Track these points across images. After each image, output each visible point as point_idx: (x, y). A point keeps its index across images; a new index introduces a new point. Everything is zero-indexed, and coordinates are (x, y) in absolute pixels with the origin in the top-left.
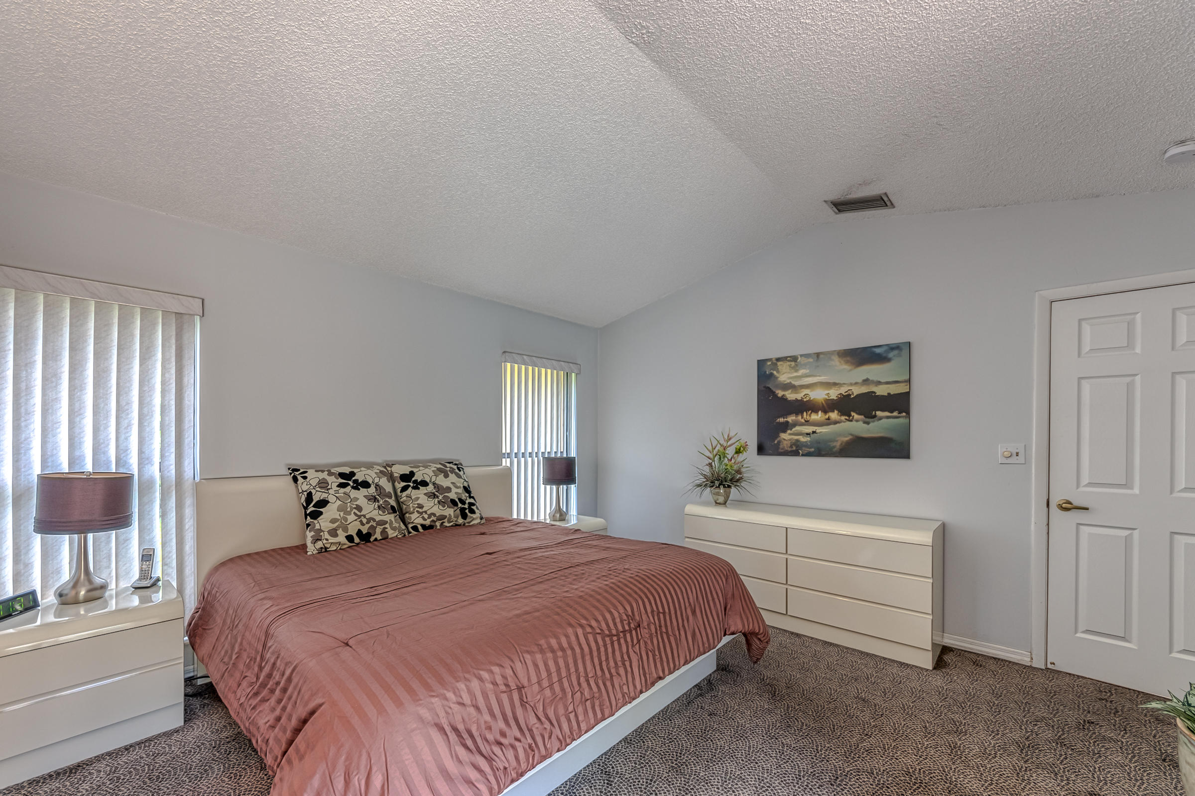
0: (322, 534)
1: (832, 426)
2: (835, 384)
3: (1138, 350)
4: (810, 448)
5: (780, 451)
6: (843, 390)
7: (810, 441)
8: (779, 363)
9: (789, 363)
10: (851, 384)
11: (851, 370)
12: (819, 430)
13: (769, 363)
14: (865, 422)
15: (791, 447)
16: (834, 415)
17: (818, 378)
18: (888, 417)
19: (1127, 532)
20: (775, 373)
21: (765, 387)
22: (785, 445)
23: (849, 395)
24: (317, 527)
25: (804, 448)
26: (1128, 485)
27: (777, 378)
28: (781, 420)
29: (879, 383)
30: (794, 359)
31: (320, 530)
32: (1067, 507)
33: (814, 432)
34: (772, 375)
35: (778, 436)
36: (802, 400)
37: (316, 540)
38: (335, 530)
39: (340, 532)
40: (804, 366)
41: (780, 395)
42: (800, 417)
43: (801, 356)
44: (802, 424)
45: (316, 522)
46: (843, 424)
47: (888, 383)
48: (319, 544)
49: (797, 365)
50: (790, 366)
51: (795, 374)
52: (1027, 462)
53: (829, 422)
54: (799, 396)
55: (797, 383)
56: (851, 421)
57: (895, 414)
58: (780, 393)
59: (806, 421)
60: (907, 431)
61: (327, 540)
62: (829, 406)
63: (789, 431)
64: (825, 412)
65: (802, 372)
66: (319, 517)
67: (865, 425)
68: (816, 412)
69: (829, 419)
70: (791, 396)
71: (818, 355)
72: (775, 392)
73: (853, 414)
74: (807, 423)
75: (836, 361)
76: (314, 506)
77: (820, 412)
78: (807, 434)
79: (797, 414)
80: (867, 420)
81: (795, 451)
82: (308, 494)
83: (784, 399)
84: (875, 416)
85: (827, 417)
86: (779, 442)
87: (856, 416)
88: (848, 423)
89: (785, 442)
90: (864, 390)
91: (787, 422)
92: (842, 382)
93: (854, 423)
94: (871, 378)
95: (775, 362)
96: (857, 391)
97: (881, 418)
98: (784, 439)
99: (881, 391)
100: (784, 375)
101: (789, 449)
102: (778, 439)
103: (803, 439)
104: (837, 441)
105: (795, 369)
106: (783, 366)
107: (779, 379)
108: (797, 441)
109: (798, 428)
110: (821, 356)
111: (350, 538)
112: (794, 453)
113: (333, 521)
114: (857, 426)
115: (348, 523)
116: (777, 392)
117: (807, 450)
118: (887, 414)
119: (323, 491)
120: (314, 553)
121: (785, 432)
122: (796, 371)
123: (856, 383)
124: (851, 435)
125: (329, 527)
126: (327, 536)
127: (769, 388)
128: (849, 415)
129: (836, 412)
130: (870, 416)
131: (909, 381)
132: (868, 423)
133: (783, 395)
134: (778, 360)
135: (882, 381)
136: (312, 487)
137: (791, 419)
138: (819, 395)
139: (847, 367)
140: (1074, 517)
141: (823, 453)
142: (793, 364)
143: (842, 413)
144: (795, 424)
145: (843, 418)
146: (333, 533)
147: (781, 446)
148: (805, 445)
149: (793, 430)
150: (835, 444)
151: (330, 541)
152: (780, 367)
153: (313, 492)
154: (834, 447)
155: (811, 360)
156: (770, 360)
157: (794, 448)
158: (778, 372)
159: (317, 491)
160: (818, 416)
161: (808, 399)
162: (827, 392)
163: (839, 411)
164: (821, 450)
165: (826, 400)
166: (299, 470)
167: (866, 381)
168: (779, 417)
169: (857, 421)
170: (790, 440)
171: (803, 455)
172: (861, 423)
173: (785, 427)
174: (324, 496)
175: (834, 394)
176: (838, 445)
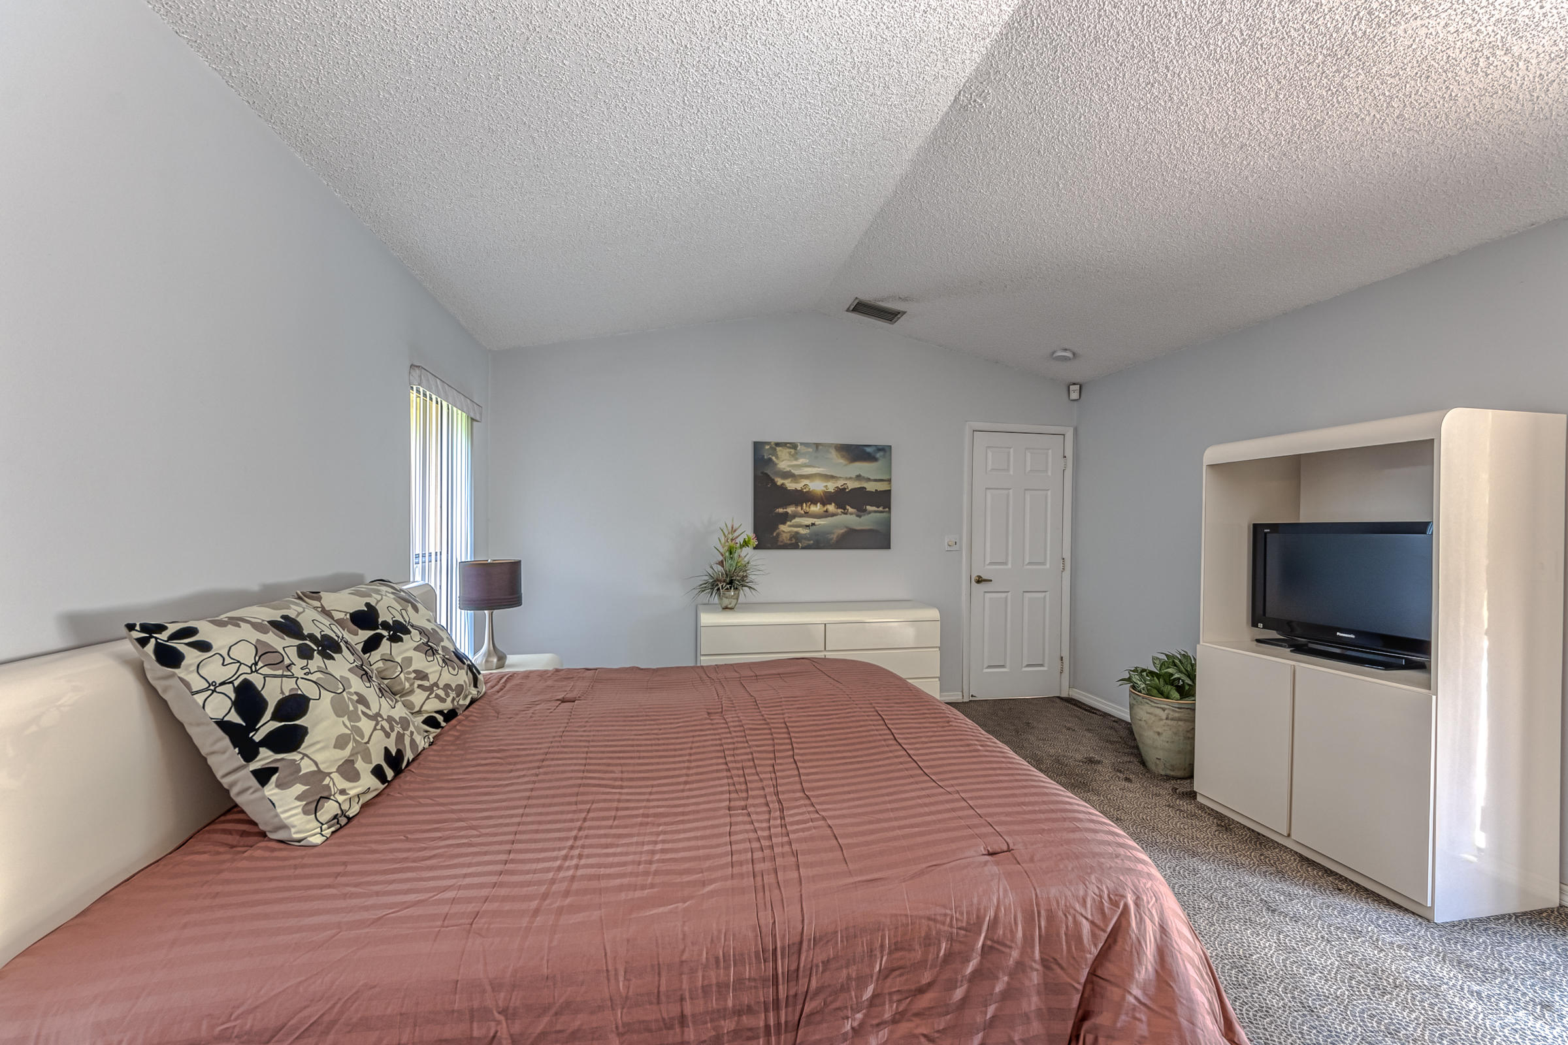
0: (327, 781)
1: (830, 518)
2: (832, 477)
3: (1011, 472)
4: (809, 540)
5: (779, 544)
6: (839, 484)
7: (809, 534)
8: (778, 449)
9: (788, 450)
10: (847, 479)
11: (846, 465)
12: (818, 522)
13: (767, 447)
14: (858, 516)
15: (791, 539)
16: (831, 508)
17: (817, 469)
18: (875, 512)
19: (1004, 595)
20: (774, 458)
21: (762, 473)
22: (785, 538)
23: (845, 489)
24: (307, 767)
25: (803, 541)
26: (1005, 563)
27: (776, 464)
28: (781, 510)
29: (869, 480)
30: (794, 446)
31: (320, 774)
32: (980, 580)
33: (813, 524)
34: (770, 460)
35: (777, 528)
36: (801, 491)
37: (314, 804)
38: (350, 762)
39: (360, 765)
40: (804, 455)
41: (779, 484)
42: (799, 508)
43: (801, 444)
44: (801, 516)
45: (294, 756)
46: (839, 516)
47: (876, 480)
48: (329, 809)
49: (796, 453)
50: (790, 453)
51: (795, 463)
52: (960, 550)
53: (826, 515)
54: (799, 486)
55: (796, 472)
56: (846, 514)
57: (881, 509)
58: (779, 481)
59: (805, 513)
60: (887, 524)
61: (343, 792)
62: (827, 498)
63: (788, 523)
64: (824, 504)
65: (801, 461)
66: (302, 741)
67: (858, 518)
68: (816, 504)
69: (826, 511)
70: (791, 485)
71: (817, 445)
72: (773, 480)
73: (848, 507)
74: (807, 514)
75: (834, 455)
76: (275, 717)
77: (819, 504)
78: (807, 526)
79: (797, 505)
80: (860, 513)
81: (795, 543)
82: (237, 690)
83: (783, 488)
84: (866, 510)
85: (825, 509)
86: (778, 535)
87: (850, 510)
88: (843, 516)
89: (784, 535)
90: (857, 485)
91: (787, 513)
92: (838, 476)
93: (848, 516)
94: (863, 475)
95: (774, 446)
96: (851, 485)
97: (870, 512)
98: (784, 532)
99: (871, 487)
100: (784, 462)
101: (789, 542)
102: (777, 531)
103: (803, 531)
104: (833, 533)
105: (795, 456)
106: (783, 453)
107: (779, 466)
108: (797, 533)
109: (797, 520)
110: (820, 447)
111: (378, 772)
112: (794, 546)
113: (341, 743)
114: (850, 519)
115: (366, 740)
116: (776, 480)
117: (806, 543)
118: (874, 508)
119: (280, 672)
120: (328, 832)
121: (784, 523)
122: (796, 459)
123: (851, 478)
124: (847, 527)
125: (336, 761)
126: (340, 783)
127: (766, 474)
128: (845, 509)
129: (833, 504)
130: (861, 511)
131: (889, 481)
132: (859, 516)
133: (783, 484)
134: (777, 444)
135: (872, 478)
136: (244, 669)
137: (790, 510)
138: (817, 487)
139: (842, 461)
140: (983, 587)
141: (822, 545)
142: (793, 451)
143: (839, 506)
144: (794, 516)
145: (839, 511)
146: (348, 771)
147: (780, 539)
148: (805, 537)
149: (793, 521)
150: (832, 536)
151: (352, 792)
152: (779, 453)
153: (256, 680)
154: (832, 539)
155: (810, 450)
156: (768, 443)
157: (794, 541)
158: (777, 457)
159: (265, 676)
160: (816, 508)
161: (807, 490)
162: (825, 484)
163: (836, 504)
164: (819, 542)
165: (825, 493)
166: (164, 628)
167: (859, 477)
168: (778, 507)
169: (851, 514)
170: (789, 532)
171: (803, 548)
172: (854, 517)
173: (785, 518)
174: (288, 687)
175: (831, 486)
176: (834, 537)
